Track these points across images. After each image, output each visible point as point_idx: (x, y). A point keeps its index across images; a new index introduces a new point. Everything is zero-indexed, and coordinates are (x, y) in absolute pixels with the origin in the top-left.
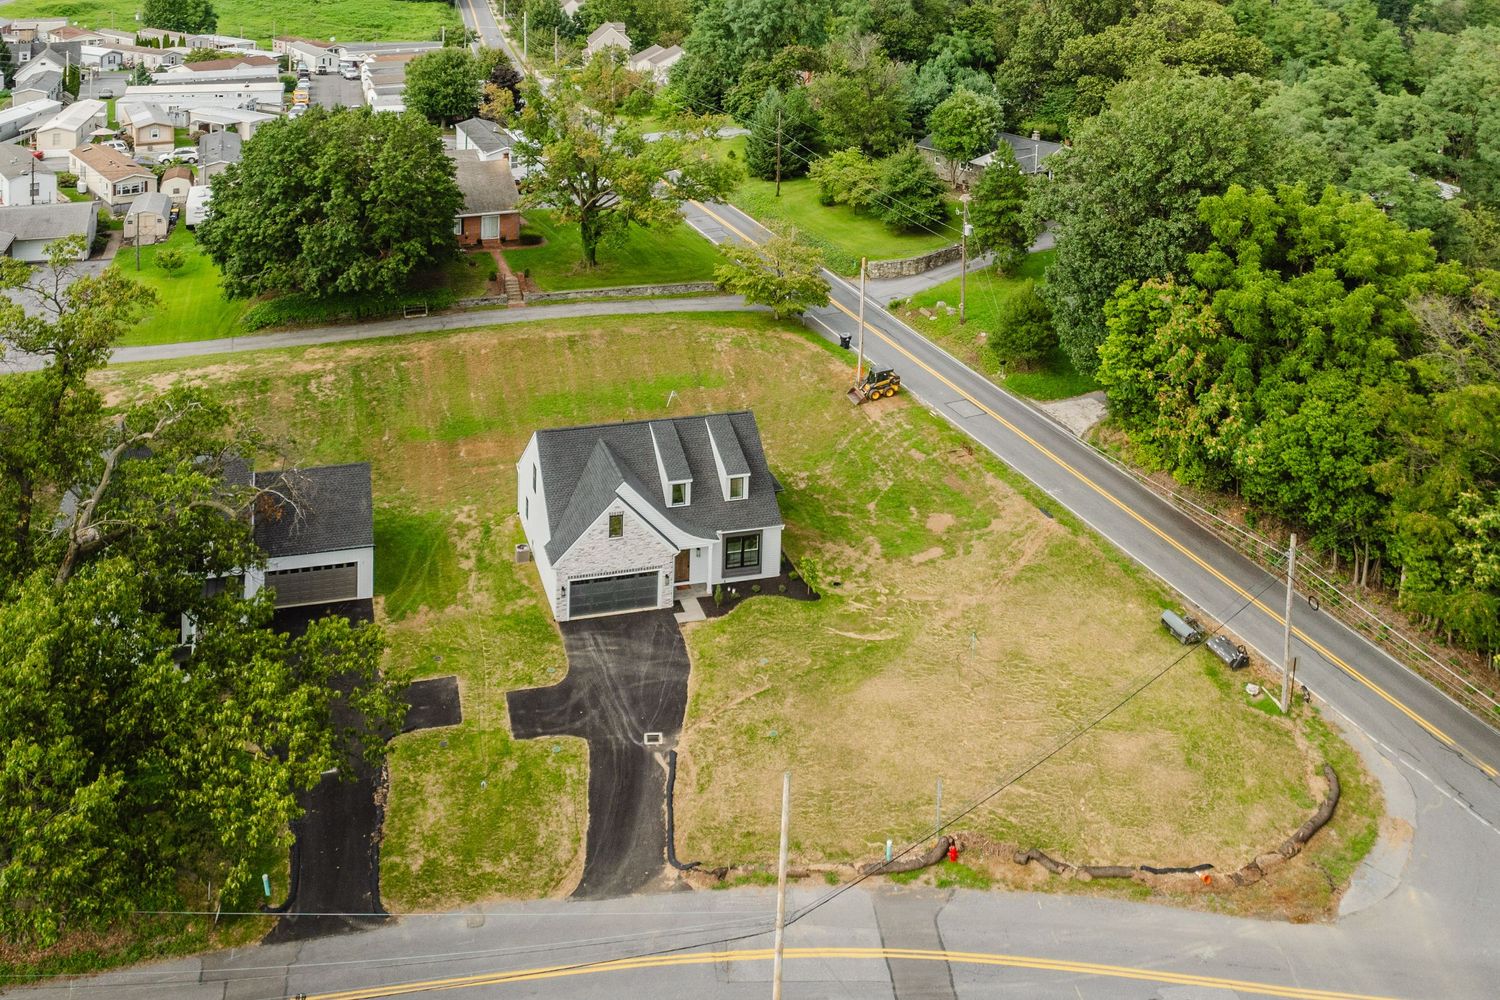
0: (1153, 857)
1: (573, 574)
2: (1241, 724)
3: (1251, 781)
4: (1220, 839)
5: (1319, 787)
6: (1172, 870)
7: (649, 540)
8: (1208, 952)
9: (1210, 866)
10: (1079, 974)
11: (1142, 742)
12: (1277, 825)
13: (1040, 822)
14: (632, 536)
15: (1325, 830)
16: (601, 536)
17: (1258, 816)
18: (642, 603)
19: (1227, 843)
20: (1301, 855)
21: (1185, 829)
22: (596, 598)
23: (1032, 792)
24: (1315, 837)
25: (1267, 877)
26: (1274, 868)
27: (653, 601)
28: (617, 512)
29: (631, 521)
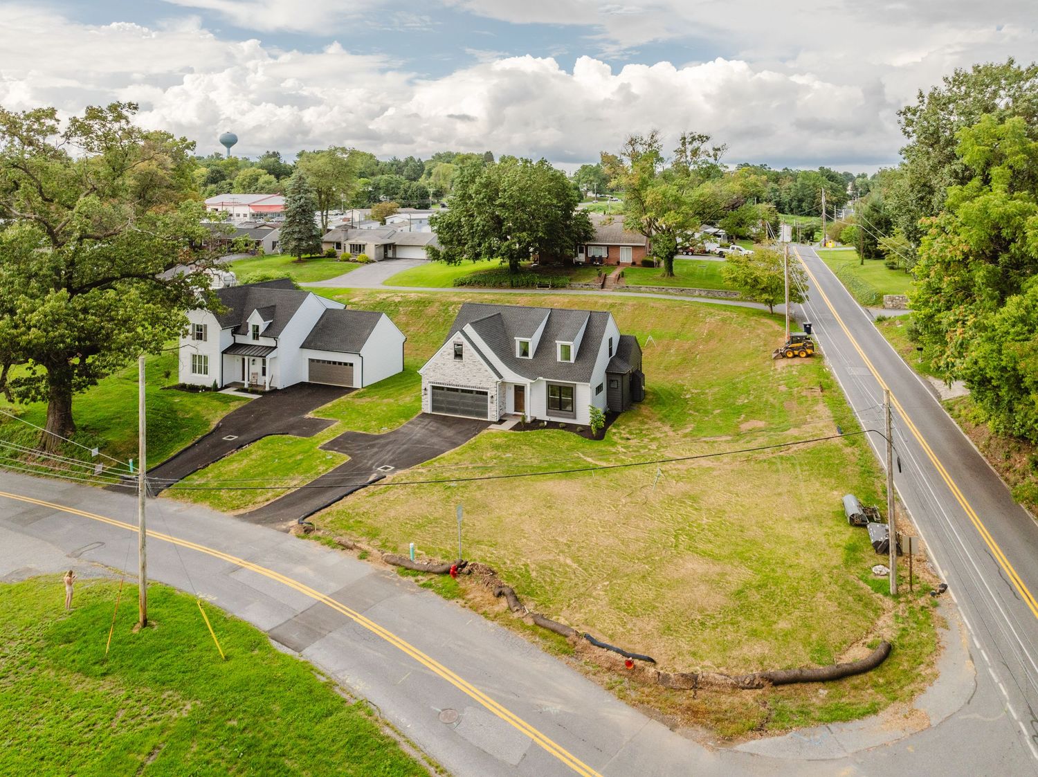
0: (611, 637)
1: (432, 380)
2: (836, 588)
3: (783, 625)
4: (693, 649)
5: (859, 654)
6: (609, 648)
7: (480, 366)
8: (554, 707)
9: (652, 661)
10: (427, 668)
11: (717, 569)
12: (765, 663)
13: (552, 582)
14: (468, 361)
15: (816, 685)
16: (449, 357)
17: (756, 649)
18: (478, 414)
19: (694, 654)
20: (759, 692)
21: (668, 630)
22: (449, 403)
23: (575, 566)
24: (797, 686)
25: (699, 692)
26: (715, 688)
27: (485, 415)
28: (459, 341)
29: (468, 350)
